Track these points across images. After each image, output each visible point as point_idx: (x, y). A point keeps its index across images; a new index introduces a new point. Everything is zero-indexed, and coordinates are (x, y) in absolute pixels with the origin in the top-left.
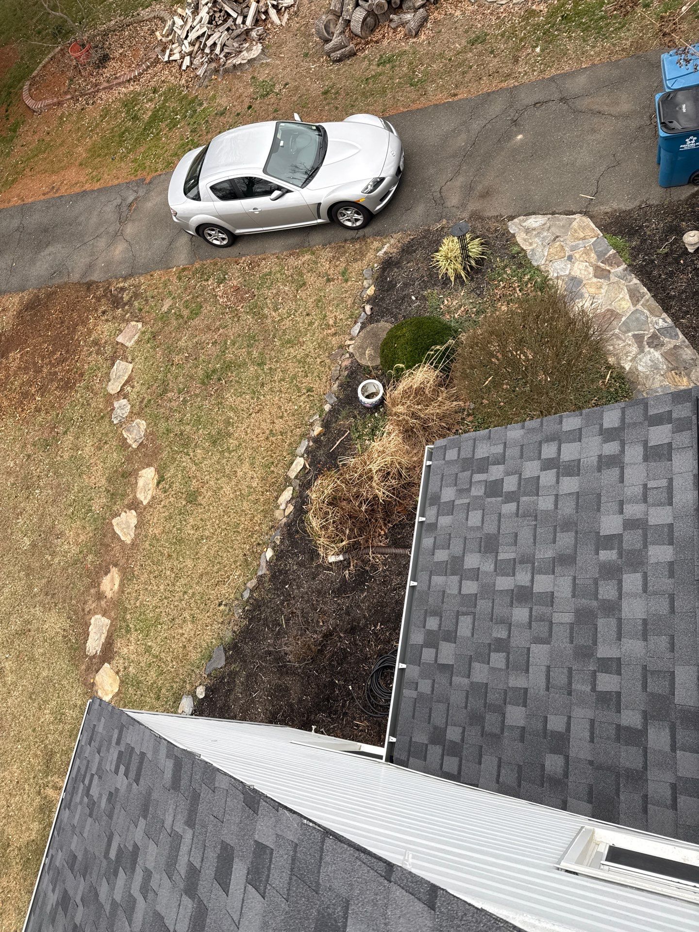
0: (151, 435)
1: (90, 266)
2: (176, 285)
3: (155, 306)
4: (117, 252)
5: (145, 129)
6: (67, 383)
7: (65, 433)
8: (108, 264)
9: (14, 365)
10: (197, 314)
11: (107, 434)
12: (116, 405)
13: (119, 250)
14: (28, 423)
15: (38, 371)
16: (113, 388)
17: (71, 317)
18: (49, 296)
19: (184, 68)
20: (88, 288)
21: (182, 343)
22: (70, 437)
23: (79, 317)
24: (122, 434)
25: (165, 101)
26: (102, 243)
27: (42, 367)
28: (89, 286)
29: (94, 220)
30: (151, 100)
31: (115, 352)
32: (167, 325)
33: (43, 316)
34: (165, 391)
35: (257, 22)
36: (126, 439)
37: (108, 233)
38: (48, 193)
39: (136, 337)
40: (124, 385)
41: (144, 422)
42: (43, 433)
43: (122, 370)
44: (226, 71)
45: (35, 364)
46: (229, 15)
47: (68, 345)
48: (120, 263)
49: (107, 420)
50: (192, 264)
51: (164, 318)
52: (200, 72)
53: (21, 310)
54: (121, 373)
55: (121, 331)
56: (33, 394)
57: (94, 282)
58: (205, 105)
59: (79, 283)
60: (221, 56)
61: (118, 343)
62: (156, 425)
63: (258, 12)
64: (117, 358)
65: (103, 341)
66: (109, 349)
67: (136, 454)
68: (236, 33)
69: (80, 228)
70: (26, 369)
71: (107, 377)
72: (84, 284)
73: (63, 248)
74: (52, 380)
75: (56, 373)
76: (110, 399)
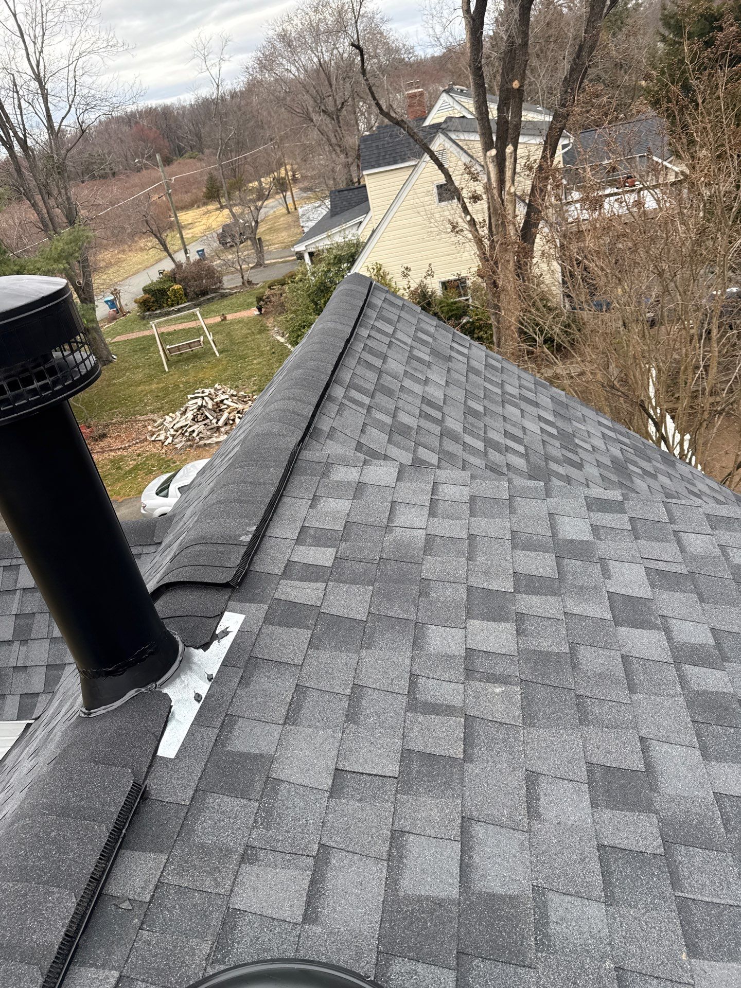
5: (126, 474)
19: (166, 443)
25: (147, 460)
30: (134, 460)
35: (226, 424)
44: (198, 447)
46: (207, 418)
52: (179, 446)
58: (178, 463)
60: (197, 438)
63: (228, 419)
68: (210, 427)
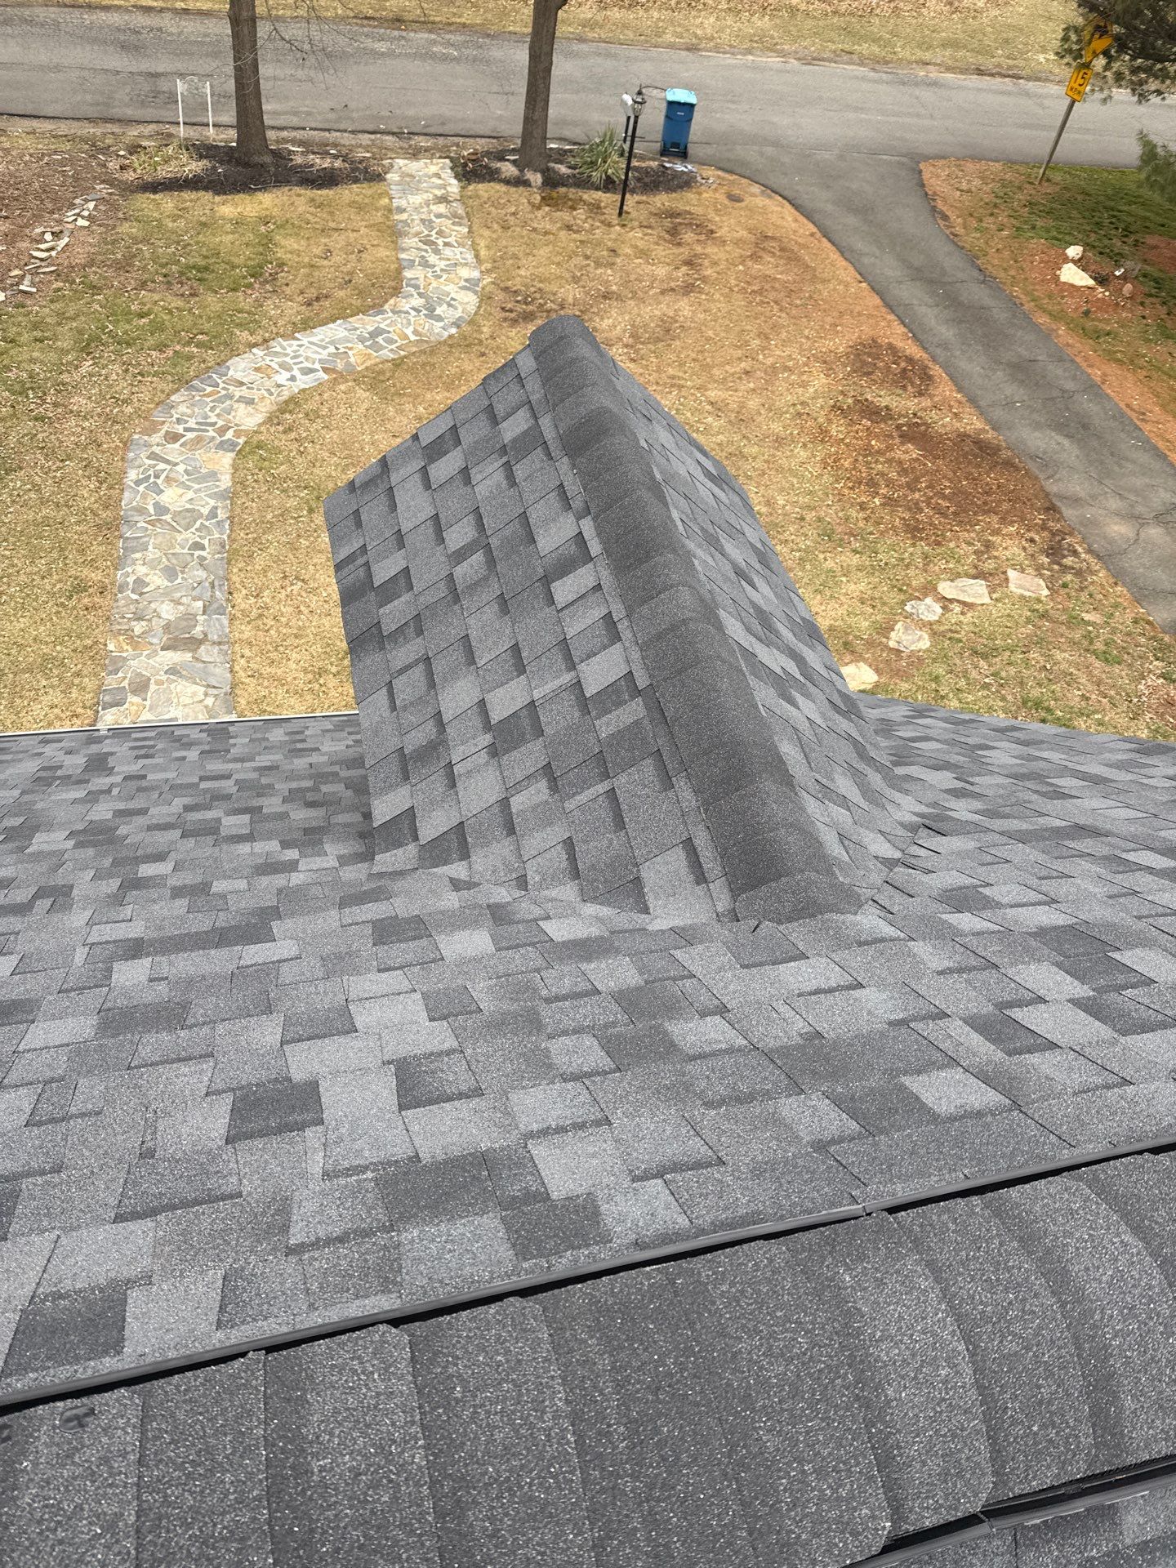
0: (916, 660)
1: (1076, 501)
2: (1124, 619)
3: (1083, 603)
4: (1116, 528)
6: (916, 529)
7: (855, 551)
8: (1093, 523)
9: (898, 454)
10: (1107, 660)
11: (884, 604)
12: (929, 600)
13: (1119, 530)
14: (840, 500)
15: (912, 487)
16: (946, 588)
17: (1000, 502)
18: (1008, 464)
20: (1048, 509)
21: (1059, 656)
22: (855, 560)
23: (1007, 512)
24: (896, 622)
26: (1114, 503)
27: (919, 490)
28: (1051, 509)
29: (1139, 482)
31: (991, 574)
32: (1069, 628)
33: (979, 466)
34: (985, 656)
36: (893, 630)
37: (1132, 506)
38: (1134, 410)
39: (1027, 594)
40: (958, 601)
41: (928, 644)
42: (839, 524)
43: (976, 591)
45: (917, 480)
47: (965, 511)
48: (1105, 538)
49: (902, 597)
50: (1164, 632)
51: (1074, 621)
53: (969, 436)
54: (970, 592)
55: (1023, 571)
56: (877, 493)
57: (1060, 512)
59: (1047, 495)
61: (1005, 573)
62: (934, 660)
64: (985, 579)
65: (996, 554)
66: (989, 565)
67: (882, 650)
69: (1116, 468)
70: (904, 472)
71: (955, 576)
72: (1050, 501)
73: (1078, 457)
74: (910, 509)
75: (921, 511)
76: (929, 589)
